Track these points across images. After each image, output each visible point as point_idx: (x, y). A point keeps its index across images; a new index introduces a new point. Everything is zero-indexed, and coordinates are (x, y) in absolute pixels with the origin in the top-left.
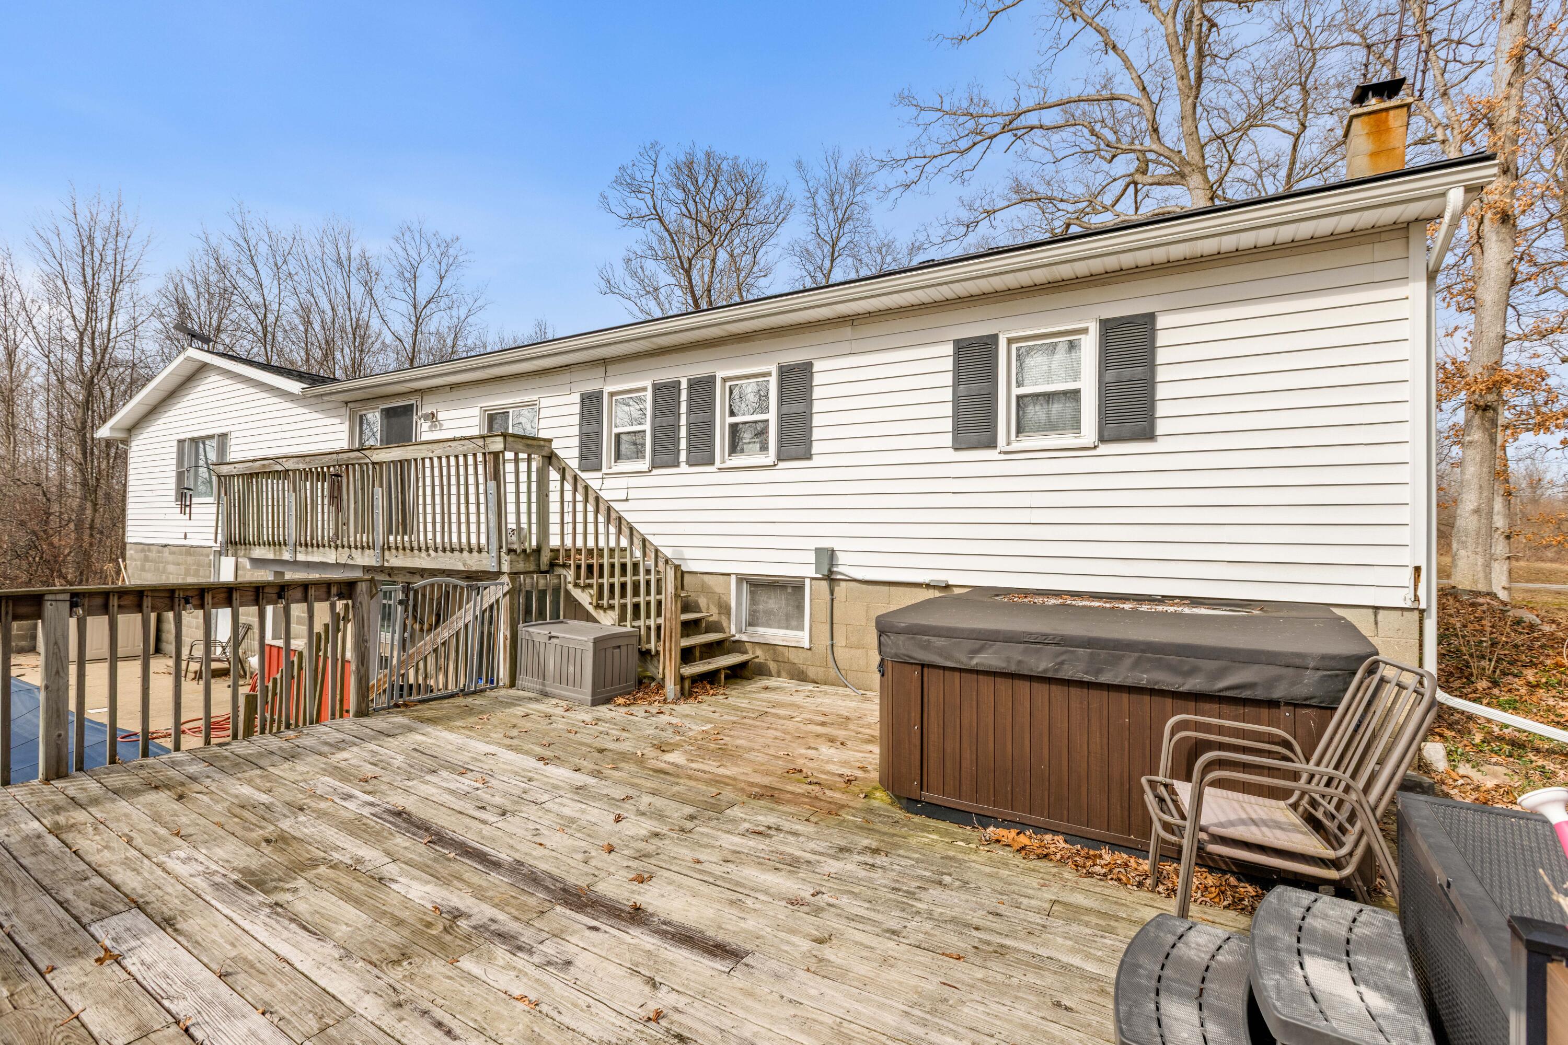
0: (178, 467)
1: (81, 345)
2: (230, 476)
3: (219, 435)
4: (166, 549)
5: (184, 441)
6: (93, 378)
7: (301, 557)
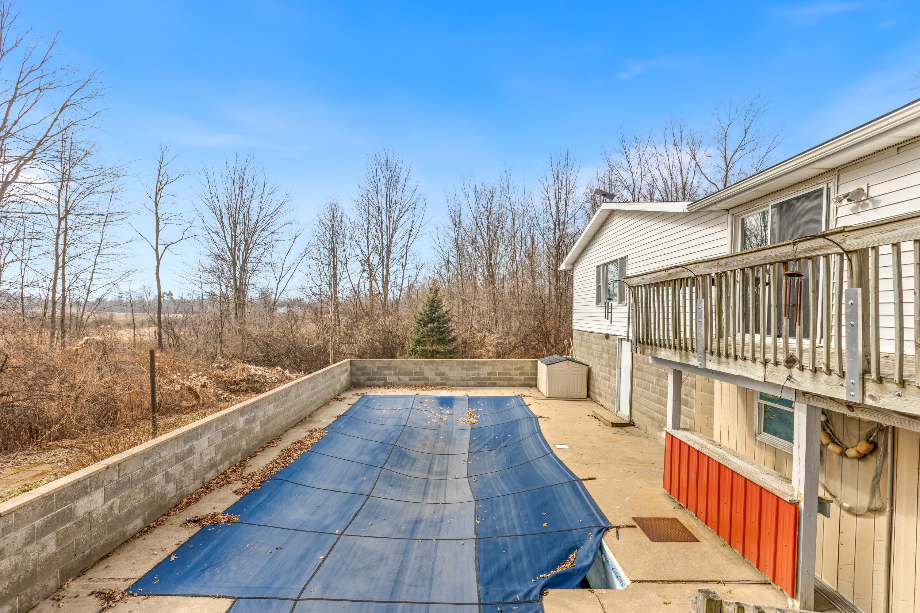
0: (597, 284)
1: (555, 229)
2: (638, 286)
3: (621, 259)
4: (591, 335)
5: (600, 266)
6: (559, 243)
7: (711, 365)
